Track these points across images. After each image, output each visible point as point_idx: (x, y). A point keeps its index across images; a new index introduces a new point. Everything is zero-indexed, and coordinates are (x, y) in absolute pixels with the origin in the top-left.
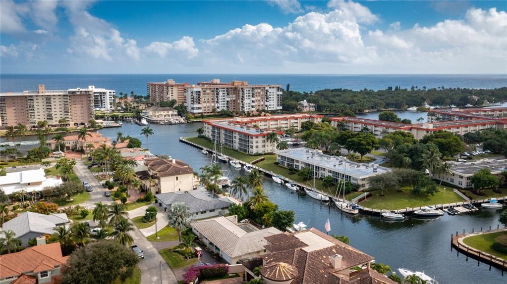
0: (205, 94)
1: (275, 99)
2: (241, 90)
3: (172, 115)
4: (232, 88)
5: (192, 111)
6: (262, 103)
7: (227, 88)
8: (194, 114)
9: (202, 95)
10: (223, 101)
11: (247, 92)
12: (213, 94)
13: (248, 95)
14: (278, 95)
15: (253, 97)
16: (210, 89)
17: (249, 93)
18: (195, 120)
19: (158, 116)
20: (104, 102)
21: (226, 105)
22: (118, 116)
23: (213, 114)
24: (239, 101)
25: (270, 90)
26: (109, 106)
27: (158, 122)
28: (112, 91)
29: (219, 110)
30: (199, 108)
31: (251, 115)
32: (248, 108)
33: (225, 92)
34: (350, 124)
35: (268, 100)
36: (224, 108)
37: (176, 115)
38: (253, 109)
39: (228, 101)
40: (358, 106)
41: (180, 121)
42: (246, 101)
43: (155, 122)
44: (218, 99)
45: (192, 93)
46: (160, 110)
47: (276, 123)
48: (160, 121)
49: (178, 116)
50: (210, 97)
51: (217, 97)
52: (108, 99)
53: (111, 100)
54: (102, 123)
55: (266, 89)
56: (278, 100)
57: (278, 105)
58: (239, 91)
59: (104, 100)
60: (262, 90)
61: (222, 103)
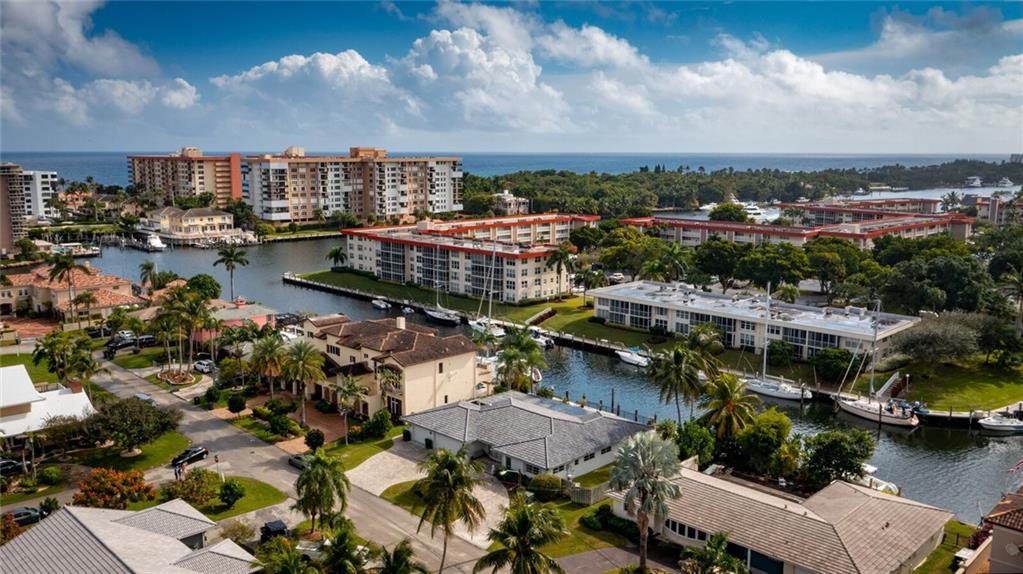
0: (295, 177)
1: (449, 188)
2: (377, 166)
3: (221, 227)
4: (354, 163)
5: (267, 216)
6: (422, 197)
7: (345, 164)
8: (272, 222)
9: (289, 181)
10: (337, 194)
11: (391, 172)
12: (314, 176)
13: (391, 178)
14: (454, 179)
15: (402, 182)
16: (307, 163)
17: (393, 175)
18: (279, 238)
19: (188, 230)
20: (29, 201)
21: (342, 202)
22: (77, 231)
23: (316, 222)
24: (371, 193)
25: (438, 168)
26: (41, 209)
27: (190, 243)
28: (49, 174)
29: (328, 213)
30: (284, 210)
31: (401, 223)
32: (392, 207)
33: (341, 172)
34: (674, 233)
35: (434, 191)
36: (338, 209)
37: (229, 227)
38: (404, 211)
39: (346, 194)
40: (614, 202)
41: (245, 240)
42: (388, 193)
43: (181, 242)
44: (324, 189)
45: (266, 172)
46: (191, 215)
47: (505, 233)
48: (194, 240)
49: (235, 227)
50: (308, 183)
51: (323, 183)
52: (40, 192)
53: (48, 194)
54: (48, 248)
55: (430, 165)
56: (454, 191)
57: (454, 202)
58: (372, 169)
59: (29, 195)
60: (421, 168)
61: (335, 197)
